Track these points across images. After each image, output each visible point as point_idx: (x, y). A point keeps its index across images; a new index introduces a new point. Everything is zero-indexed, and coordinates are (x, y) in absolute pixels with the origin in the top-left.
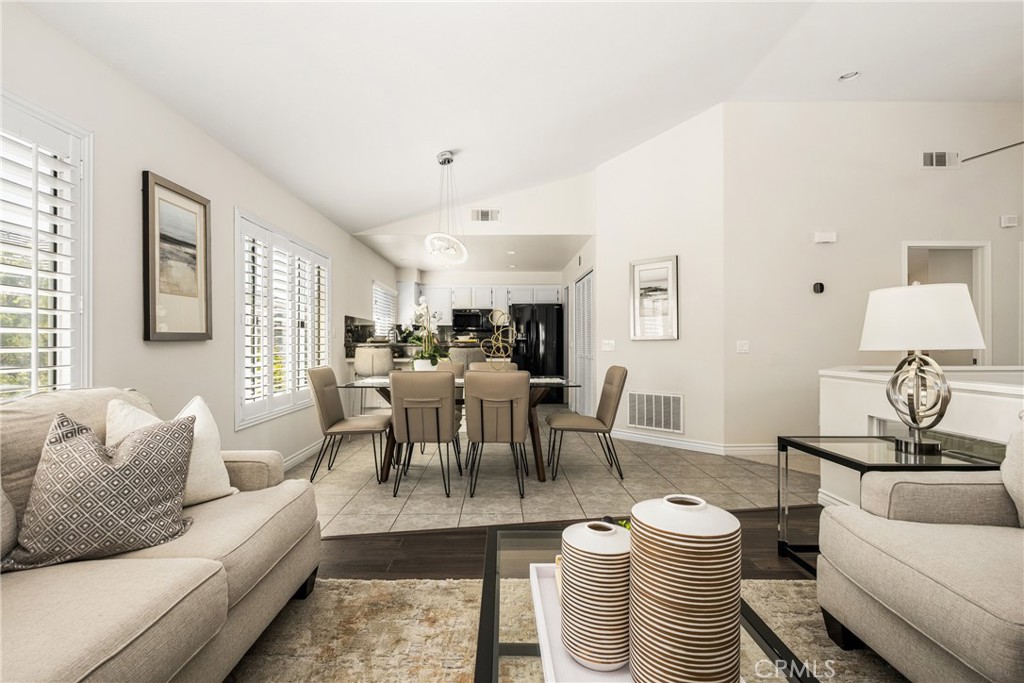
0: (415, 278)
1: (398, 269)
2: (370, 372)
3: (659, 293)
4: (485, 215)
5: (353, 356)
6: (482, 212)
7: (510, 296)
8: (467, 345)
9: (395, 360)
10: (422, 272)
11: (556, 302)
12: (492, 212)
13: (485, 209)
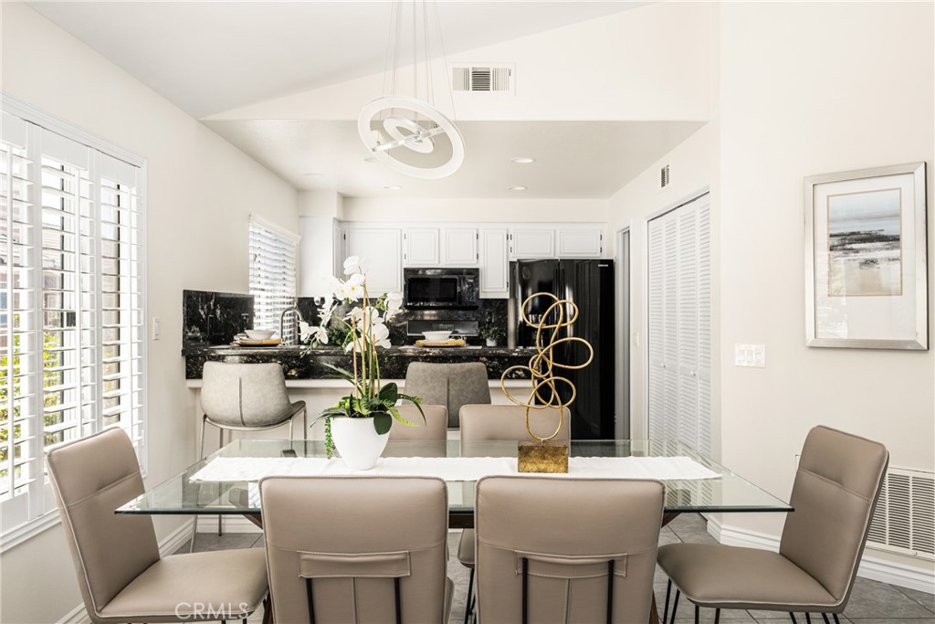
0: (332, 210)
1: (300, 192)
2: (235, 415)
3: (879, 244)
4: (481, 80)
5: (199, 376)
6: (476, 74)
7: (511, 242)
8: (444, 357)
9: (289, 383)
10: (346, 199)
11: (597, 255)
12: (496, 71)
13: (481, 66)
